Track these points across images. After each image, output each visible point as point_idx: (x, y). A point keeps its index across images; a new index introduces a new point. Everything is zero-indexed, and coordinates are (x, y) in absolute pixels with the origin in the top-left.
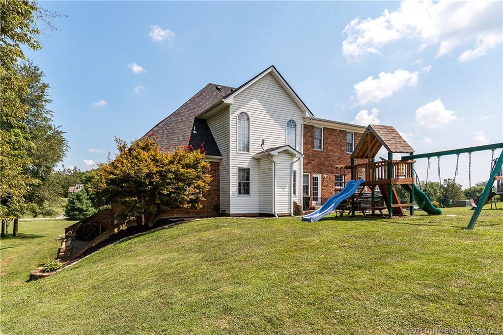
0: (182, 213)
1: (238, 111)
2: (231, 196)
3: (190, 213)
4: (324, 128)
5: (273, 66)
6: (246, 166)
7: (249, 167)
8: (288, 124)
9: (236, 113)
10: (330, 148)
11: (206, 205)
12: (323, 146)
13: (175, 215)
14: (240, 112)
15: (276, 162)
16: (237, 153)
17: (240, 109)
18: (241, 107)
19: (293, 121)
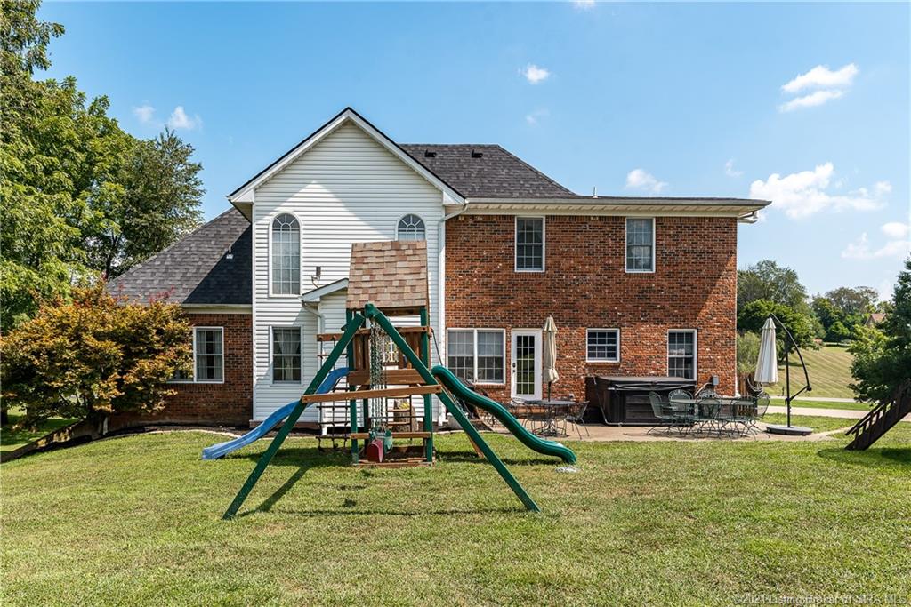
0: (181, 415)
1: (272, 213)
2: (254, 385)
3: (196, 415)
4: (547, 217)
5: (349, 108)
6: (292, 323)
7: (298, 325)
8: (401, 225)
9: (267, 218)
10: (565, 264)
11: (232, 400)
12: (546, 259)
13: (167, 418)
14: (275, 214)
15: (326, 316)
16: (269, 298)
17: (278, 209)
18: (278, 203)
19: (416, 218)
